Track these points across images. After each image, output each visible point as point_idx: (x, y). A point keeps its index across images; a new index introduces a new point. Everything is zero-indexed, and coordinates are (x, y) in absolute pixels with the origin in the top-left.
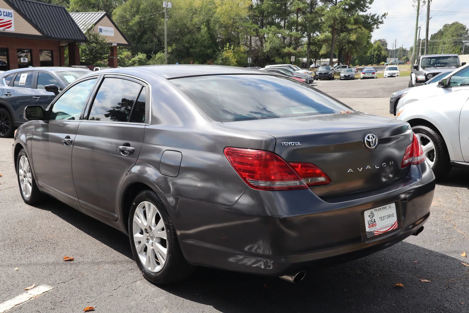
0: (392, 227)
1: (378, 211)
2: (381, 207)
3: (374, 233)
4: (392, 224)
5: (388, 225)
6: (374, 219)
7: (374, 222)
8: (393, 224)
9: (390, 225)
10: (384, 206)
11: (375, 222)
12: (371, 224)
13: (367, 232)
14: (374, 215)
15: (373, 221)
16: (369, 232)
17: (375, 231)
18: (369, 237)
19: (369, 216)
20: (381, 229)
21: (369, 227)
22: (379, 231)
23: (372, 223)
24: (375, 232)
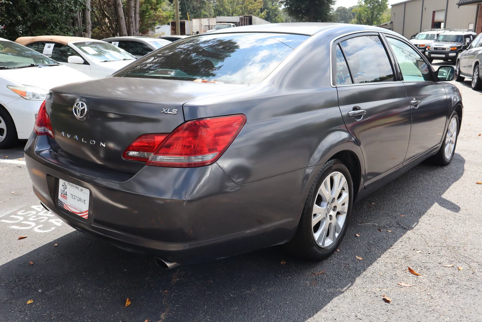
0: (81, 213)
1: (70, 186)
2: (74, 185)
4: (82, 210)
5: (78, 208)
6: (66, 192)
8: (83, 211)
9: (79, 209)
10: (77, 186)
11: (66, 195)
12: (63, 194)
14: (66, 187)
16: (60, 200)
18: (59, 204)
19: (63, 185)
20: (71, 206)
21: (61, 196)
22: (68, 206)
24: (64, 205)
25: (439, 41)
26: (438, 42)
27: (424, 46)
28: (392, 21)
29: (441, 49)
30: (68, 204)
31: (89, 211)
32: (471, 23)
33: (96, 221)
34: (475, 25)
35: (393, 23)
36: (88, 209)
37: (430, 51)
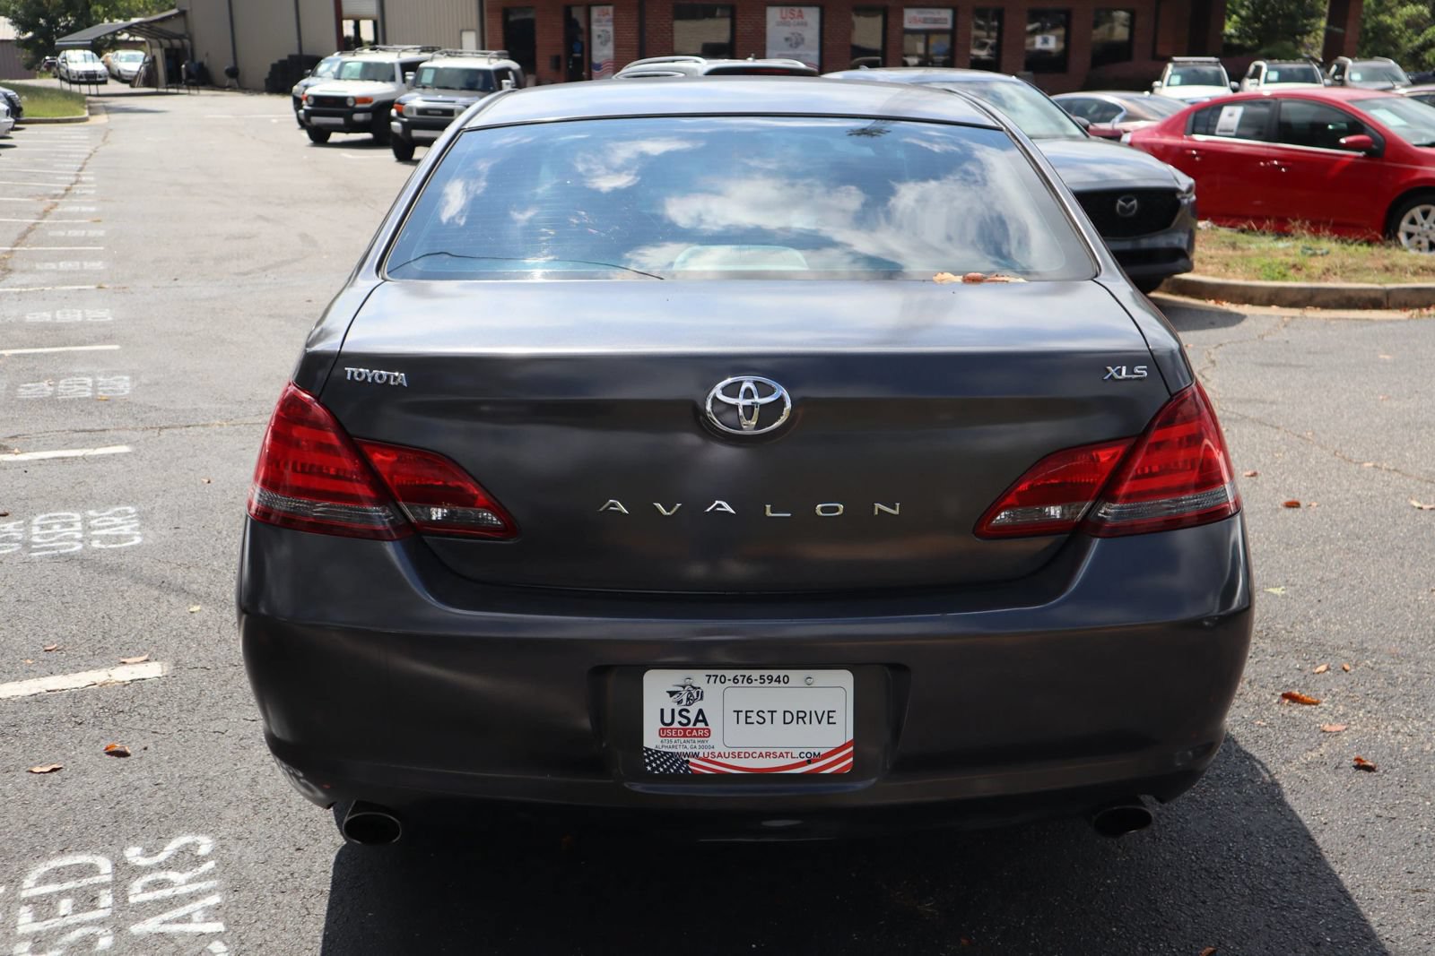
0: (809, 762)
1: (731, 683)
2: (755, 674)
3: (688, 762)
4: (812, 751)
5: (783, 750)
6: (701, 712)
7: (697, 720)
8: (823, 752)
9: (795, 751)
10: (777, 674)
11: (704, 721)
12: (676, 725)
13: (648, 749)
14: (700, 693)
15: (692, 716)
16: (657, 752)
17: (696, 755)
18: (653, 769)
19: (672, 693)
20: (736, 756)
21: (662, 733)
22: (719, 760)
23: (685, 721)
24: (692, 760)
25: (424, 87)
26: (420, 90)
27: (371, 102)
28: (184, 8)
29: (440, 112)
30: (723, 750)
31: (855, 742)
32: (468, 30)
33: (906, 765)
34: (479, 34)
35: (189, 14)
36: (850, 737)
37: (405, 120)
